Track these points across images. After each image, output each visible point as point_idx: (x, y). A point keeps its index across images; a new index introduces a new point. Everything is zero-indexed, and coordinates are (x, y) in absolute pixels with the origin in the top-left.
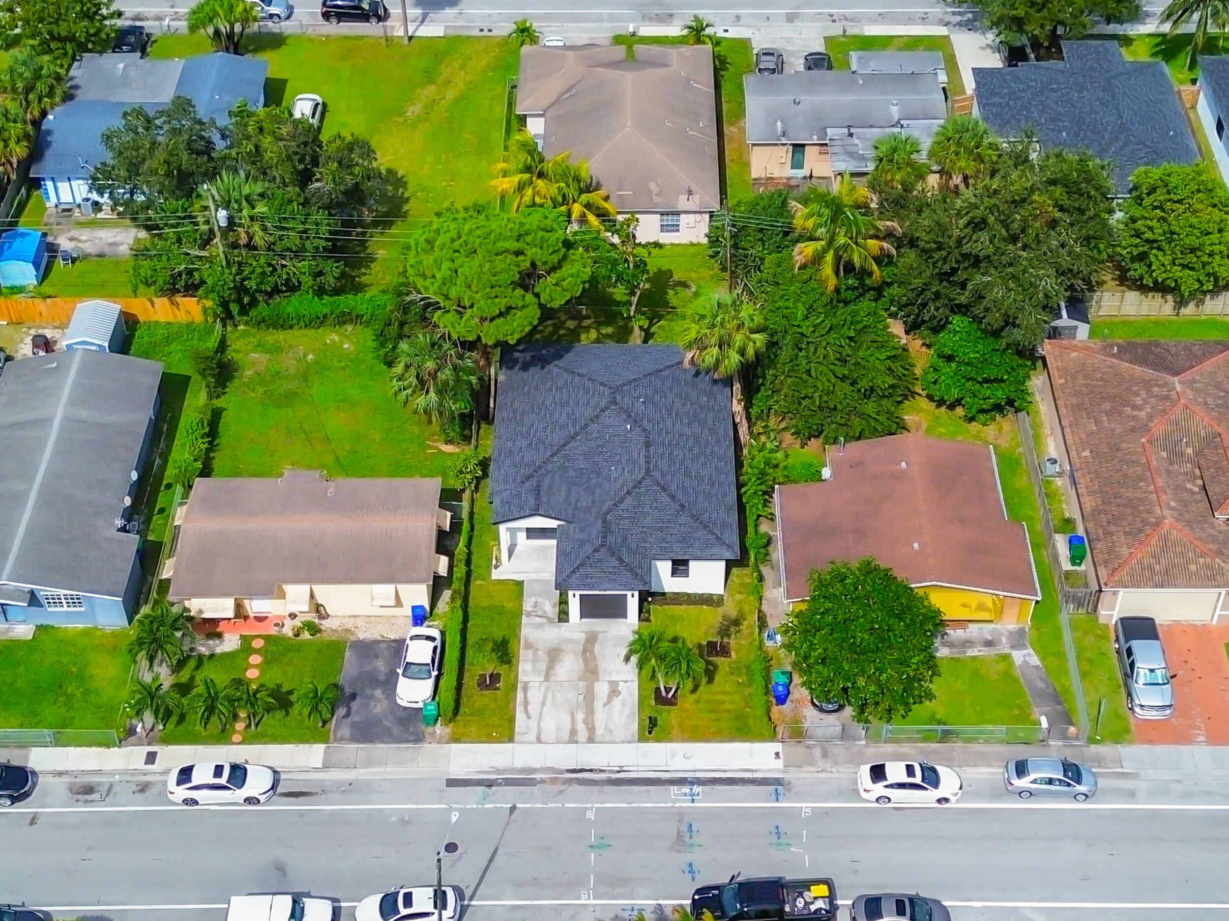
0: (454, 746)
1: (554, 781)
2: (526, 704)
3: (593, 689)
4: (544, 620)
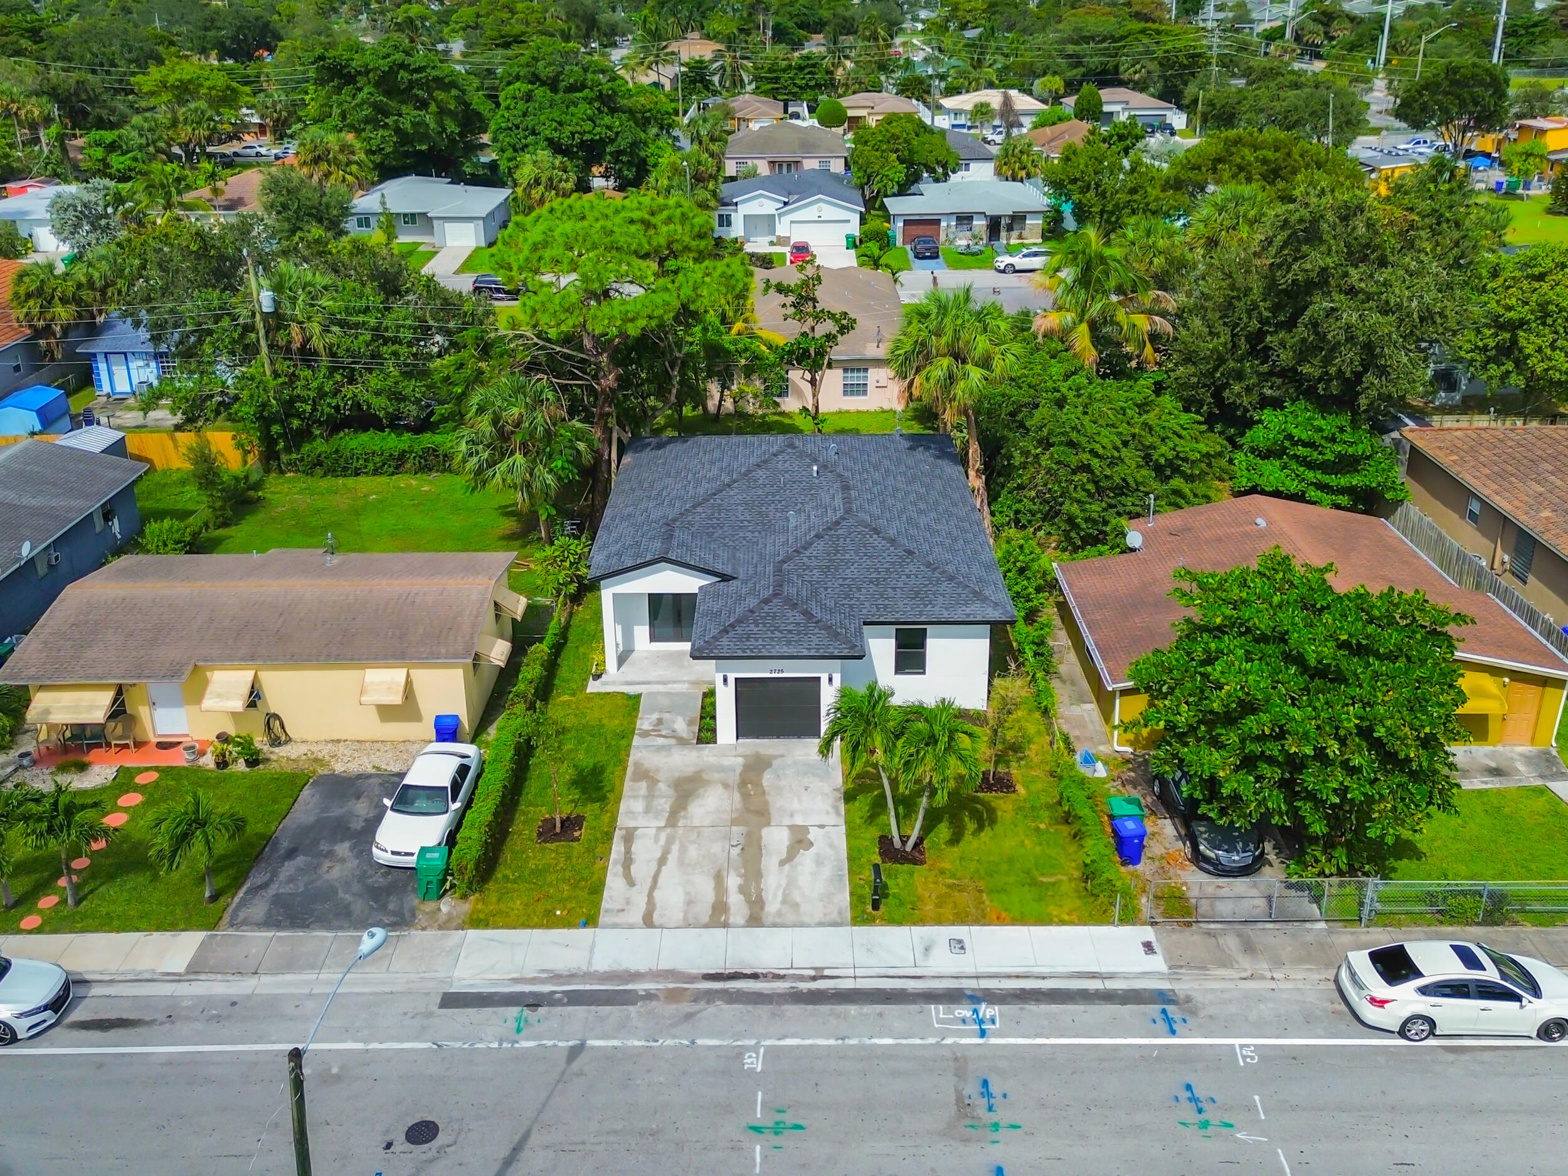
0: (472, 934)
1: (673, 996)
2: (628, 861)
3: (760, 838)
4: (673, 741)
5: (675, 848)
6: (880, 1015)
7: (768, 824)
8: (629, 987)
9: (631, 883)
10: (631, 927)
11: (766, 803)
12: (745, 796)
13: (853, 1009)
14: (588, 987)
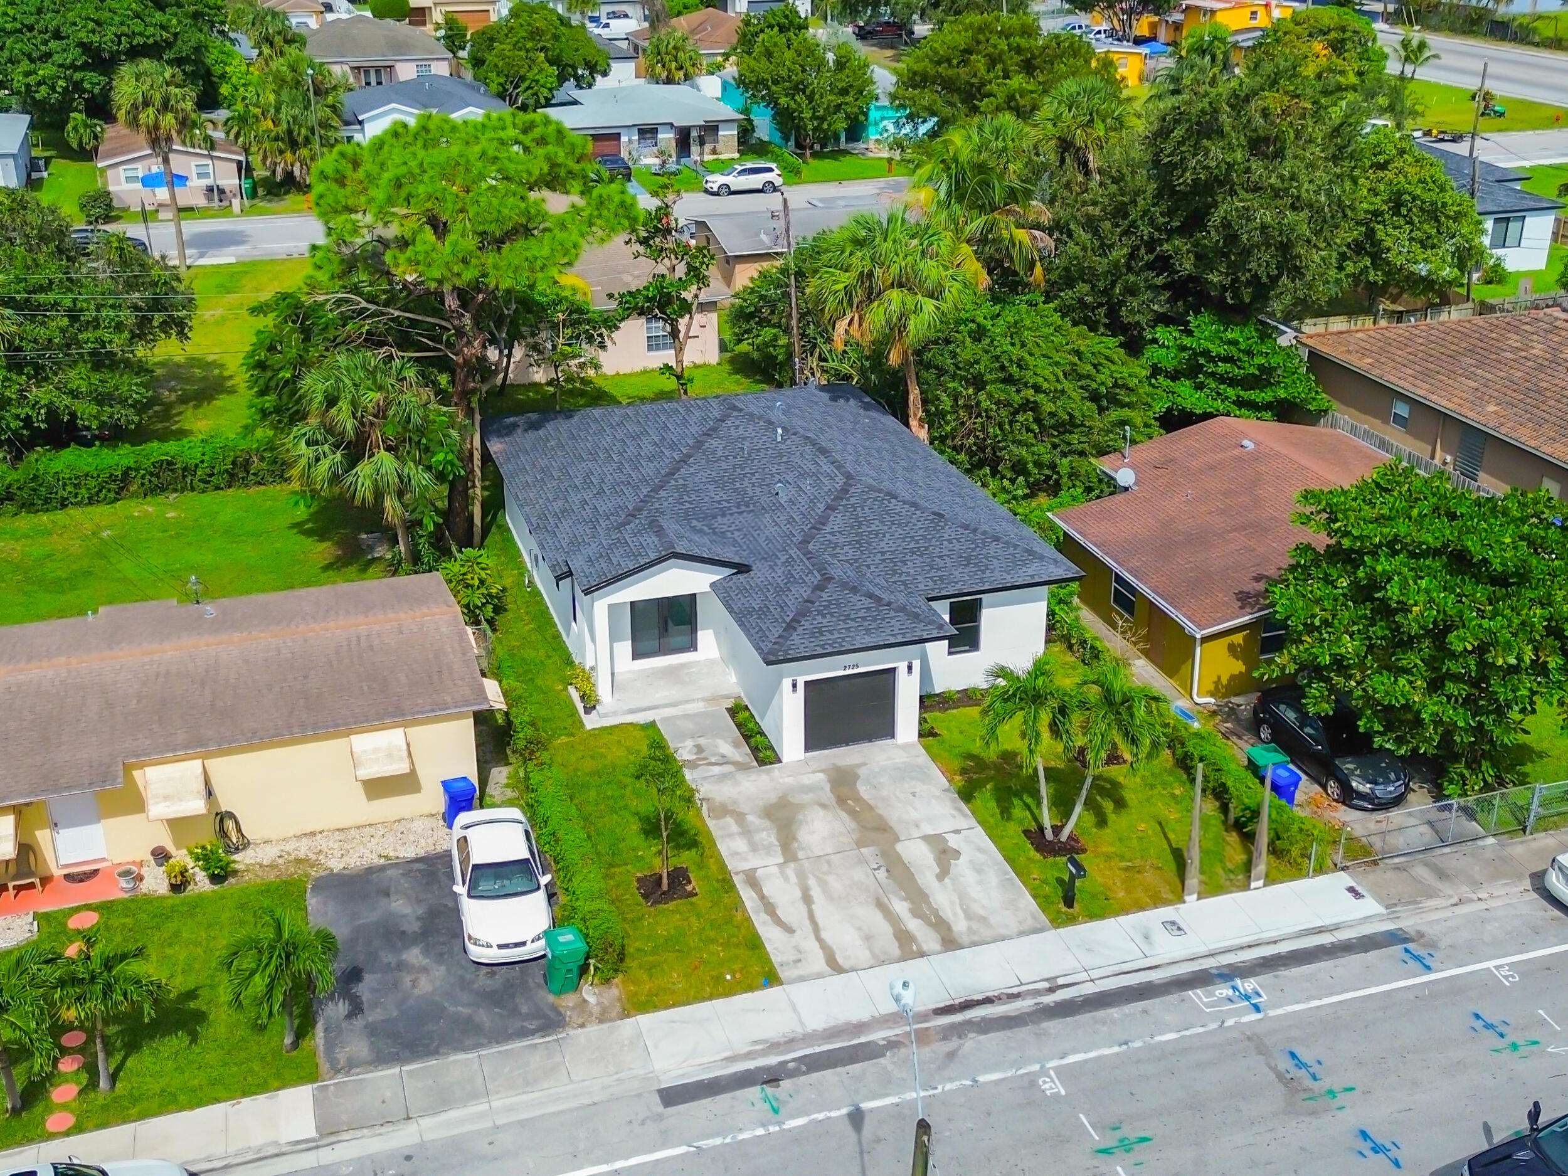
0: (643, 1020)
2: (769, 906)
3: (899, 857)
4: (729, 768)
5: (812, 882)
6: (1145, 1012)
7: (897, 839)
8: (863, 1039)
9: (789, 930)
10: (820, 976)
11: (880, 817)
12: (852, 813)
13: (1114, 1012)
14: (817, 1049)
